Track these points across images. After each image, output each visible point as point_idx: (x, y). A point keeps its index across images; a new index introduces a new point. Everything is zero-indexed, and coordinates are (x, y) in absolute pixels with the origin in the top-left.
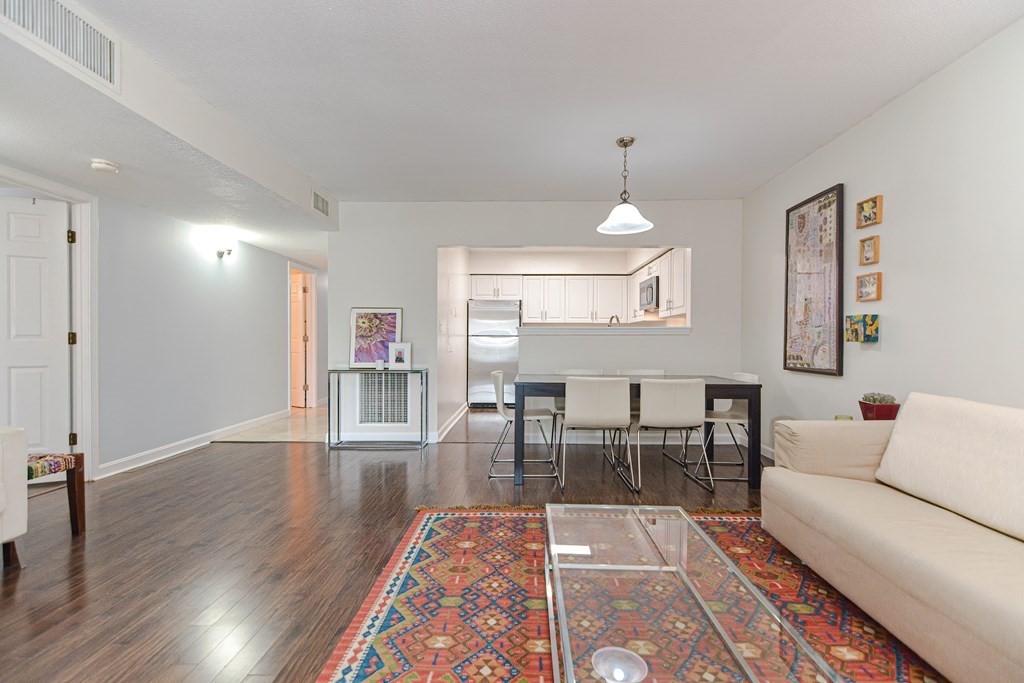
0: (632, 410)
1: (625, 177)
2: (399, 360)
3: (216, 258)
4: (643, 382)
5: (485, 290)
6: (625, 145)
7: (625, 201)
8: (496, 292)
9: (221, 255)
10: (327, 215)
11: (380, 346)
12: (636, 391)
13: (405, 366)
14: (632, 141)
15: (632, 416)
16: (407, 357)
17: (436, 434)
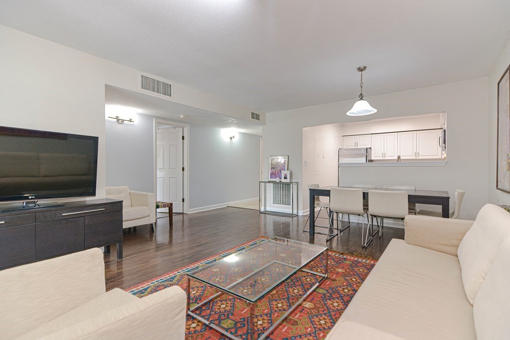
0: (364, 205)
1: (362, 87)
2: (285, 178)
3: (229, 140)
4: (370, 191)
5: (350, 143)
6: (362, 70)
7: (362, 99)
8: (356, 144)
9: (231, 138)
10: (259, 120)
11: (279, 172)
12: (365, 196)
13: (288, 181)
14: (365, 68)
15: (364, 209)
16: (288, 177)
17: (302, 211)
